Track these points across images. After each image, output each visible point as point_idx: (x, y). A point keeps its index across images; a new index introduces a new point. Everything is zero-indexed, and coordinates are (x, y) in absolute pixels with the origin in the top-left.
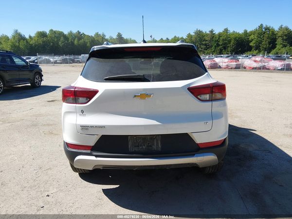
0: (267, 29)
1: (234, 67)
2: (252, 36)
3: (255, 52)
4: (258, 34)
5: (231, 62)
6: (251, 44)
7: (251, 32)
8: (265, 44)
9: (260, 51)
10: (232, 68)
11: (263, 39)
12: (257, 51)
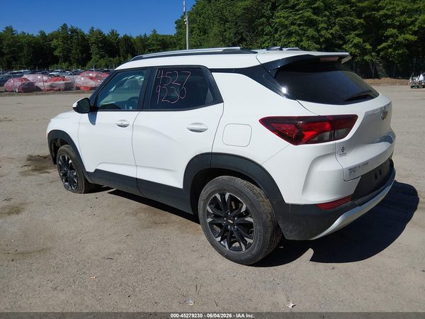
0: (74, 31)
1: (63, 87)
2: (55, 41)
3: (65, 65)
4: (63, 37)
5: (56, 80)
6: (56, 53)
7: (51, 35)
8: (75, 53)
9: (71, 64)
10: (59, 90)
11: (72, 46)
12: (67, 63)
